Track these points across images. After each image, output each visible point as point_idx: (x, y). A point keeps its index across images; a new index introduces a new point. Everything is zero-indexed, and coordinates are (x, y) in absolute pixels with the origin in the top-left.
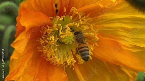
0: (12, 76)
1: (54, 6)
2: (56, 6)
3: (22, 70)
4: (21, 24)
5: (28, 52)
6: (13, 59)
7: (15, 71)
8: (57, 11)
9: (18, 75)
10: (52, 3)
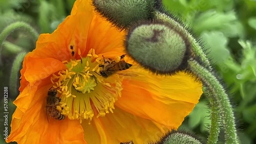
0: (14, 135)
1: (69, 48)
2: (72, 48)
3: (26, 128)
4: (26, 78)
5: (35, 104)
6: (14, 118)
7: (17, 130)
8: (73, 53)
9: (21, 135)
10: (66, 45)
